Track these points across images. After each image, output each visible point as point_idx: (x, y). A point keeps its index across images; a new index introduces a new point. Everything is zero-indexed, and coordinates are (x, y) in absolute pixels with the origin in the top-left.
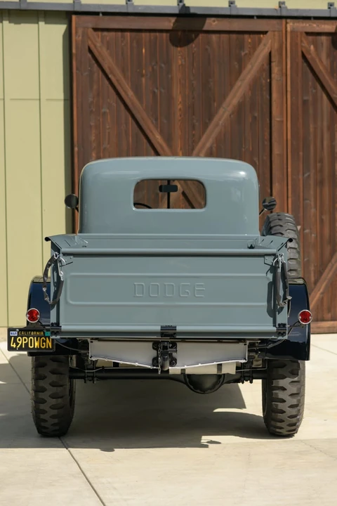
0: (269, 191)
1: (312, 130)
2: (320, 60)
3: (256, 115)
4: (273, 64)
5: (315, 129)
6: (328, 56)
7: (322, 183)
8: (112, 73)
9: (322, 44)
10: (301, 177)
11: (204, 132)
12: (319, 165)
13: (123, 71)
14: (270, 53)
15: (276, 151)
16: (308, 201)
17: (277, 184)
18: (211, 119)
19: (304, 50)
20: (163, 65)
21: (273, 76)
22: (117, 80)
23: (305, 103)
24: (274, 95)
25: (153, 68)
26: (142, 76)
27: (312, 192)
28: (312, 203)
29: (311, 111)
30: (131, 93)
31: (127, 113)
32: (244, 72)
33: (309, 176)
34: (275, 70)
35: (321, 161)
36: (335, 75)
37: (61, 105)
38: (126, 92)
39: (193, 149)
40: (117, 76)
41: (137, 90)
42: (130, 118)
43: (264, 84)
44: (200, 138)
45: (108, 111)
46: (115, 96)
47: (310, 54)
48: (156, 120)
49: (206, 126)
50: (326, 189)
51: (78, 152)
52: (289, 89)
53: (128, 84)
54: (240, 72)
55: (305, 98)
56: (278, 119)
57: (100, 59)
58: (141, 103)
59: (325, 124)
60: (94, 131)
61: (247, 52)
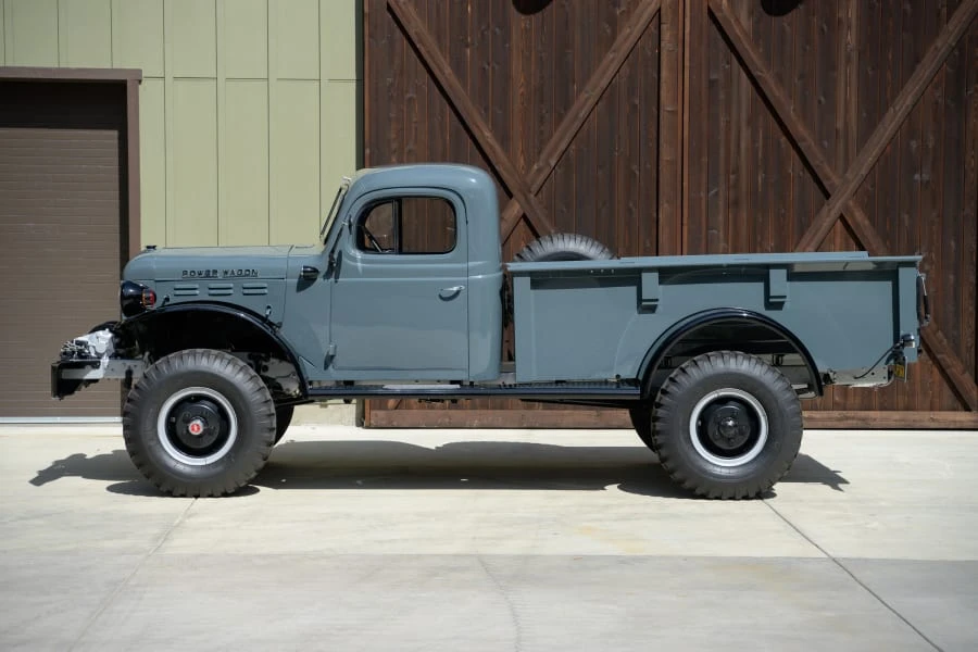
0: (655, 215)
1: (722, 124)
2: (737, 20)
3: (637, 102)
4: (664, 27)
5: (728, 122)
6: (751, 13)
7: (736, 203)
8: (421, 41)
10: (703, 194)
11: (556, 127)
12: (732, 177)
13: (439, 39)
14: (659, 10)
15: (666, 156)
16: (714, 231)
17: (666, 205)
18: (567, 108)
19: (711, 5)
20: (497, 30)
21: (662, 45)
22: (428, 52)
23: (712, 84)
24: (664, 73)
25: (482, 34)
26: (467, 46)
27: (721, 218)
28: (721, 235)
29: (722, 96)
30: (448, 70)
31: (445, 101)
32: (620, 38)
33: (717, 194)
34: (666, 35)
35: (737, 171)
36: (761, 42)
37: (352, 87)
38: (441, 70)
40: (429, 45)
41: (458, 67)
42: (448, 107)
43: (647, 58)
44: (551, 136)
45: (415, 96)
46: (427, 75)
47: (721, 11)
48: (486, 109)
49: (560, 118)
50: (744, 215)
51: (371, 155)
52: (687, 63)
53: (445, 58)
54: (614, 37)
55: (714, 77)
56: (669, 109)
57: (403, 21)
58: (464, 86)
59: (744, 116)
60: (394, 125)
61: (623, 8)
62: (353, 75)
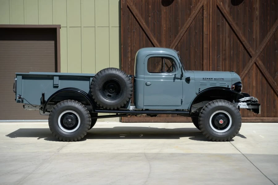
0: (202, 63)
1: (221, 37)
2: (225, 8)
3: (197, 31)
4: (204, 11)
5: (223, 37)
6: (229, 6)
7: (225, 59)
8: (137, 16)
9: (226, 2)
10: (216, 57)
11: (174, 39)
12: (224, 52)
13: (142, 15)
14: (203, 6)
15: (205, 46)
16: (219, 67)
17: (205, 60)
18: (177, 34)
19: (217, 4)
20: (158, 12)
21: (204, 15)
22: (139, 19)
23: (218, 26)
24: (204, 23)
25: (154, 13)
26: (149, 16)
27: (221, 63)
28: (221, 68)
29: (221, 29)
30: (144, 24)
31: (143, 32)
32: (192, 14)
33: (220, 56)
34: (205, 13)
35: (225, 50)
36: (232, 14)
37: (118, 28)
38: (142, 23)
39: (170, 46)
40: (139, 17)
41: (147, 23)
42: (144, 34)
43: (200, 19)
44: (173, 41)
45: (135, 31)
46: (138, 25)
47: (220, 6)
48: (155, 34)
49: (175, 36)
50: (227, 62)
51: (123, 47)
52: (211, 21)
53: (143, 20)
54: (190, 13)
55: (218, 24)
56: (206, 33)
57: (132, 10)
58: (149, 27)
59: (227, 35)
60: (129, 39)
61: (193, 6)
62: (118, 25)
